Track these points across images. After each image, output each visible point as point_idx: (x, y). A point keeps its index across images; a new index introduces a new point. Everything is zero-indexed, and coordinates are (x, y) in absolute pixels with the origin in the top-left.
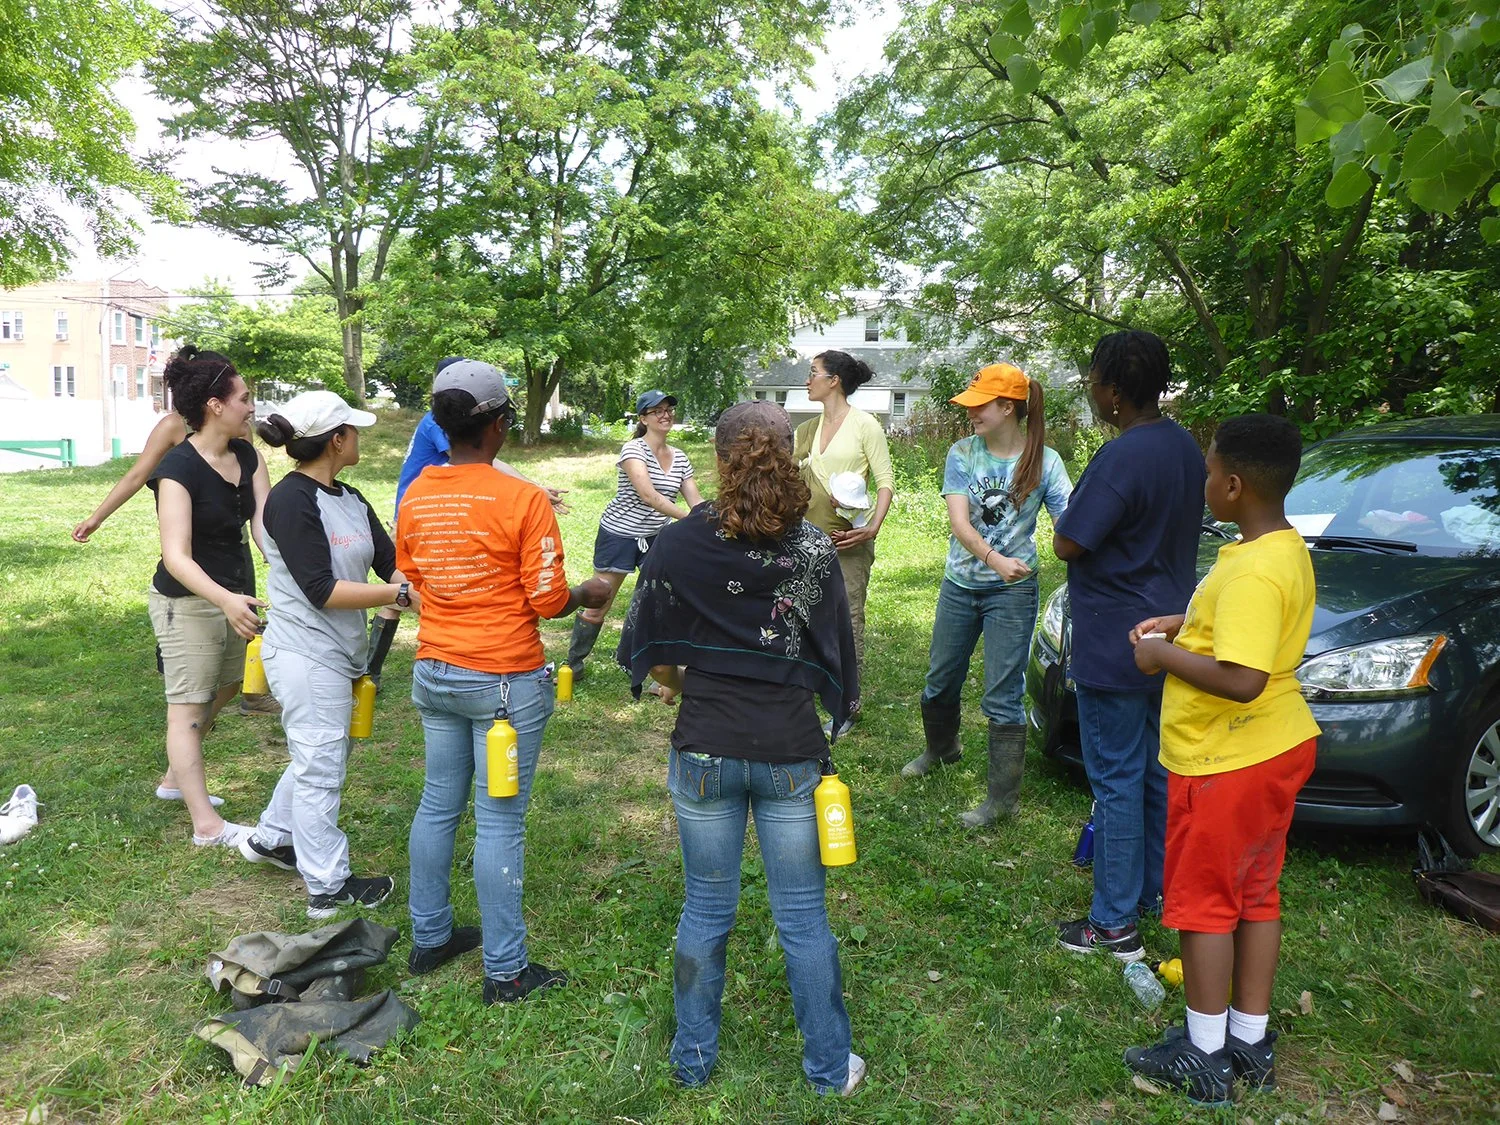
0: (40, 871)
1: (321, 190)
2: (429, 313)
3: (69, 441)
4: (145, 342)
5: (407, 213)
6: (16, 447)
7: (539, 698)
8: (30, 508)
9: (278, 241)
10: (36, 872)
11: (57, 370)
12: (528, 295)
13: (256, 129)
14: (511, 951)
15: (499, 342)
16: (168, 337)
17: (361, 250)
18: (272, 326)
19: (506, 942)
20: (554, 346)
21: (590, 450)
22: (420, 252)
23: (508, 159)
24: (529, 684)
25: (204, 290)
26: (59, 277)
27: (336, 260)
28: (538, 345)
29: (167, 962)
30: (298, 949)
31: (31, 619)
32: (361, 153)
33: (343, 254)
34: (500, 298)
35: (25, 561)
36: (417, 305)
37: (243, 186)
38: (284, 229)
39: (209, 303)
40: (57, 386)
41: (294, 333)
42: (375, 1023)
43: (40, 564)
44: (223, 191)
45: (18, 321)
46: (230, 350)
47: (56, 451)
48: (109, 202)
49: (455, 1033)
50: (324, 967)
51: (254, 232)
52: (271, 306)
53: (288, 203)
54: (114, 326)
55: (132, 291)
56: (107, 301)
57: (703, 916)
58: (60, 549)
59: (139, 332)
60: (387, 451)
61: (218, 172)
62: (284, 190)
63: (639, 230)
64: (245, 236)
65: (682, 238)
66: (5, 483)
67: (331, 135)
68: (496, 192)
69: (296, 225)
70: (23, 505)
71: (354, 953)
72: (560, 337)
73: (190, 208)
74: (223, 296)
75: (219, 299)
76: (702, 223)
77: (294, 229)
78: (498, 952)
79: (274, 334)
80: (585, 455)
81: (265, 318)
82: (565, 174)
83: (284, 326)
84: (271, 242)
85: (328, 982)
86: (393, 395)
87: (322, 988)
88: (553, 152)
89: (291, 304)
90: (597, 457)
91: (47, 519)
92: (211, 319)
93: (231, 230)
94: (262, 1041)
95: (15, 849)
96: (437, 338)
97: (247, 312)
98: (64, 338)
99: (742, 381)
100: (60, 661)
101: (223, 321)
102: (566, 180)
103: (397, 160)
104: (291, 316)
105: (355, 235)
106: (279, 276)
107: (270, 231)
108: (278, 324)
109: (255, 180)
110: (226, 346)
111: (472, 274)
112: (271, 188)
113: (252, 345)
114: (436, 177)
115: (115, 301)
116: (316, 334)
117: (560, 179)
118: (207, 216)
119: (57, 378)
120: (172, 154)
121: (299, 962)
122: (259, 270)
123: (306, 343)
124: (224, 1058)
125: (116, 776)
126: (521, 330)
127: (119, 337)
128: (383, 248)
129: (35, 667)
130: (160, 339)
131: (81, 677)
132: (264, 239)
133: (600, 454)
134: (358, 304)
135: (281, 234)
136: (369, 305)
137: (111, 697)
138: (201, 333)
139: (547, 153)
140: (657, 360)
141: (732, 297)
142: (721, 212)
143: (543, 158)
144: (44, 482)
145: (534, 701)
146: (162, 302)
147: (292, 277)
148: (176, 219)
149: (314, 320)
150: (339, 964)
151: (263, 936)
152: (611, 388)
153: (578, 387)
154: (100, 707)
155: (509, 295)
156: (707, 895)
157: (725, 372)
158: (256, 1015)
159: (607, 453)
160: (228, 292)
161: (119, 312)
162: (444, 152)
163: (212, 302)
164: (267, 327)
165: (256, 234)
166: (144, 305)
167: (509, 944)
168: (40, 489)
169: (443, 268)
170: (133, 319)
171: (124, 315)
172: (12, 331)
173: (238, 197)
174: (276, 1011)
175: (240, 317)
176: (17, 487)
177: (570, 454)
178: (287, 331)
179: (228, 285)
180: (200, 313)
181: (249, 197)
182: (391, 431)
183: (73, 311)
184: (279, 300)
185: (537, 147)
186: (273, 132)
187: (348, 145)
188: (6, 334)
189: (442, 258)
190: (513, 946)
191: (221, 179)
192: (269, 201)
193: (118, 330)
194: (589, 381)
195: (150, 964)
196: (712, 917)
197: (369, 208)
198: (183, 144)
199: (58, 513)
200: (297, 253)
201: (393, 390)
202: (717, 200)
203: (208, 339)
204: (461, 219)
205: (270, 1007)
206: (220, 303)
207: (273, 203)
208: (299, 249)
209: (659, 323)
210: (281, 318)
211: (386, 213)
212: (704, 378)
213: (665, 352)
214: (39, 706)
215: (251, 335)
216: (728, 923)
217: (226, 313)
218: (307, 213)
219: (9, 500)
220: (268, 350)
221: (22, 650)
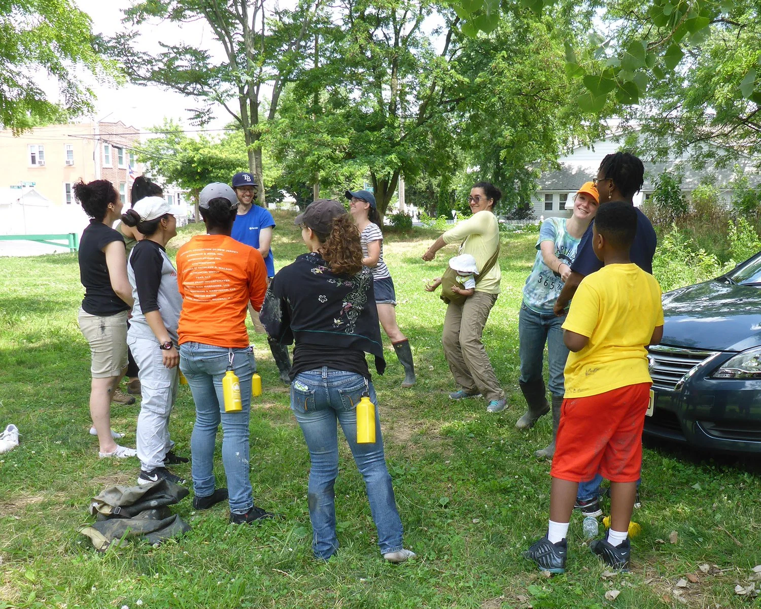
0: (16, 465)
1: (232, 56)
2: (304, 142)
3: (74, 234)
4: (125, 165)
5: (290, 72)
6: (41, 239)
7: (248, 362)
8: (44, 278)
9: (205, 93)
10: (13, 466)
11: (68, 185)
12: (373, 129)
13: (188, 13)
14: (243, 497)
15: (351, 162)
16: (140, 161)
17: (260, 98)
18: (209, 152)
19: (239, 493)
20: (389, 163)
21: (416, 237)
22: (299, 99)
23: (356, 31)
24: (243, 355)
25: (164, 128)
26: (69, 120)
27: (243, 106)
28: (379, 162)
29: (73, 505)
30: (131, 494)
31: (32, 342)
32: (258, 29)
33: (248, 101)
34: (352, 131)
35: (35, 310)
36: (295, 137)
37: (180, 55)
38: (208, 85)
39: (166, 138)
40: (68, 196)
41: (224, 157)
42: (168, 529)
43: (44, 311)
44: (166, 59)
45: (41, 152)
46: (182, 170)
47: (66, 242)
48: (75, 77)
49: (206, 535)
50: (146, 504)
51: (189, 87)
52: (209, 138)
53: (210, 66)
54: (104, 155)
55: (115, 130)
56: (98, 137)
57: (319, 472)
58: (57, 303)
59: (120, 158)
60: (279, 239)
61: (163, 45)
62: (207, 57)
63: (448, 80)
64: (183, 91)
65: (479, 85)
66: (30, 263)
67: (238, 17)
68: (348, 55)
69: (215, 82)
70: (40, 276)
71: (162, 497)
72: (393, 157)
73: (143, 71)
74: (176, 132)
75: (174, 134)
76: (492, 74)
77: (215, 85)
78: (236, 498)
79: (210, 158)
80: (412, 241)
81: (205, 147)
82: (400, 40)
83: (217, 152)
84: (199, 94)
85: (148, 512)
86: (294, 200)
87: (146, 514)
88: (391, 23)
89: (223, 136)
90: (421, 242)
91: (53, 285)
92: (168, 148)
93: (173, 86)
94: (108, 534)
95: (6, 456)
96: (309, 159)
97: (192, 143)
98: (71, 163)
99: (534, 187)
100: (45, 365)
101: (176, 150)
102: (400, 45)
103: (284, 33)
104: (222, 145)
105: (255, 88)
106: (205, 118)
107: (199, 86)
108: (213, 151)
109: (187, 50)
110: (179, 167)
111: (333, 114)
112: (199, 56)
113: (197, 167)
114: (313, 44)
115: (103, 137)
116: (239, 157)
117: (396, 44)
118: (155, 77)
119: (68, 192)
120: (131, 35)
121: (133, 500)
122: (192, 114)
123: (233, 164)
124: (89, 540)
125: (64, 423)
126: (368, 153)
127: (107, 161)
128: (276, 97)
129: (30, 368)
130: (135, 162)
131: (56, 374)
132: (195, 92)
133: (422, 240)
134: (258, 136)
135: (206, 88)
136: (264, 137)
137: (70, 385)
138: (162, 158)
139: (387, 25)
140: (473, 173)
141: (514, 126)
142: (506, 65)
143: (384, 29)
144: (55, 261)
145: (246, 364)
146: (135, 137)
147: (214, 118)
148: (135, 79)
149: (238, 148)
150: (153, 503)
151: (116, 488)
152: (442, 193)
153: (420, 192)
154: (63, 389)
155: (360, 129)
156: (320, 461)
157: (522, 180)
158: (108, 524)
159: (428, 239)
160: (180, 129)
161: (106, 144)
162: (319, 26)
163: (169, 136)
164: (206, 153)
165: (190, 89)
166: (123, 140)
167: (241, 494)
168: (52, 266)
169: (316, 110)
170: (116, 149)
171: (110, 146)
172: (37, 159)
173: (177, 63)
174: (117, 522)
175: (188, 146)
176: (38, 265)
177: (403, 239)
178: (220, 155)
179: (179, 124)
180: (161, 144)
181: (184, 63)
182: (282, 225)
183: (77, 146)
184: (214, 134)
185: (378, 22)
186: (199, 15)
187: (250, 24)
188: (34, 161)
189: (316, 101)
190: (244, 495)
191: (165, 50)
192: (197, 65)
193: (107, 157)
194: (428, 188)
195: (64, 506)
196: (323, 472)
197: (264, 69)
198: (136, 28)
199: (61, 281)
200: (216, 102)
201: (295, 196)
202: (503, 56)
203: (167, 163)
204: (327, 74)
205: (114, 520)
206: (174, 137)
207: (200, 67)
208: (219, 99)
209: (466, 146)
210: (216, 147)
211: (276, 72)
212: (507, 185)
213: (479, 167)
214: (29, 388)
215: (195, 159)
216: (332, 475)
217: (178, 144)
218: (223, 73)
219: (32, 273)
220: (208, 169)
221: (24, 359)
